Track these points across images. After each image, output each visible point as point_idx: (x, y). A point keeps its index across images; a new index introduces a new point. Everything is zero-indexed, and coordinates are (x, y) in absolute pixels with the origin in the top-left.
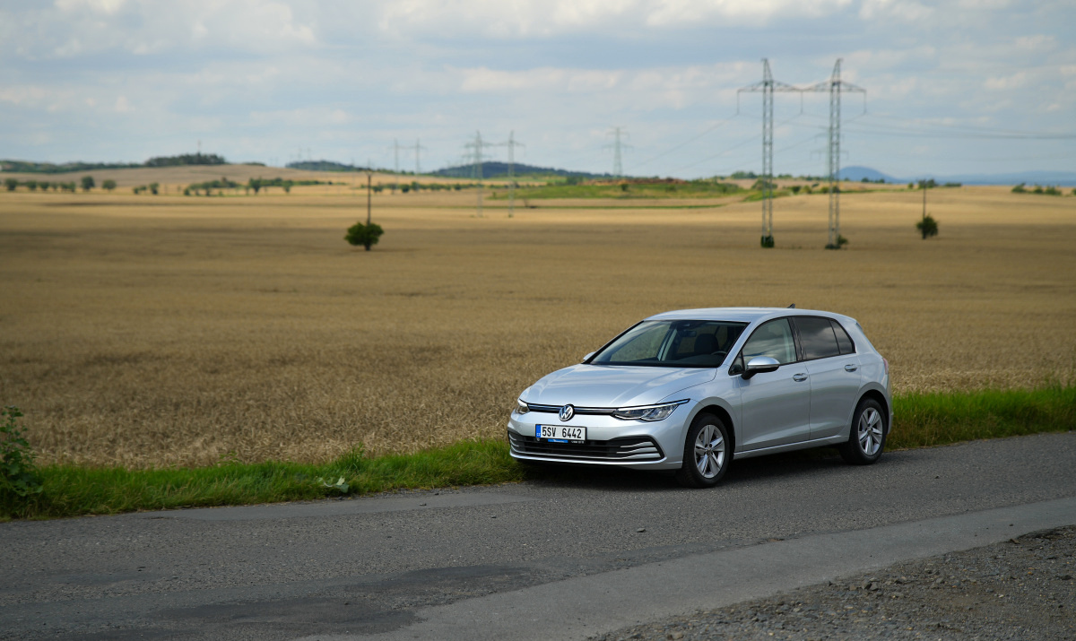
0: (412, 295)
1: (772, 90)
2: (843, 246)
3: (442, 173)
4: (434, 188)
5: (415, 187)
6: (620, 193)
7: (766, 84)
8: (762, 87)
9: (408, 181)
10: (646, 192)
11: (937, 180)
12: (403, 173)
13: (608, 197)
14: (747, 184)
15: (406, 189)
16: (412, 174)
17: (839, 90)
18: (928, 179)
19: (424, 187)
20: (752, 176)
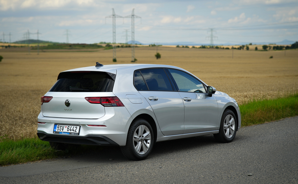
0: (16, 76)
1: (115, 17)
2: (136, 61)
3: (17, 42)
4: (15, 47)
5: (9, 46)
6: (69, 48)
7: (113, 15)
8: (112, 16)
9: (7, 45)
10: (77, 47)
11: (156, 44)
12: (5, 43)
13: (66, 49)
14: (104, 45)
15: (6, 47)
16: (8, 43)
17: (134, 18)
18: (153, 44)
19: (12, 47)
20: (105, 43)
